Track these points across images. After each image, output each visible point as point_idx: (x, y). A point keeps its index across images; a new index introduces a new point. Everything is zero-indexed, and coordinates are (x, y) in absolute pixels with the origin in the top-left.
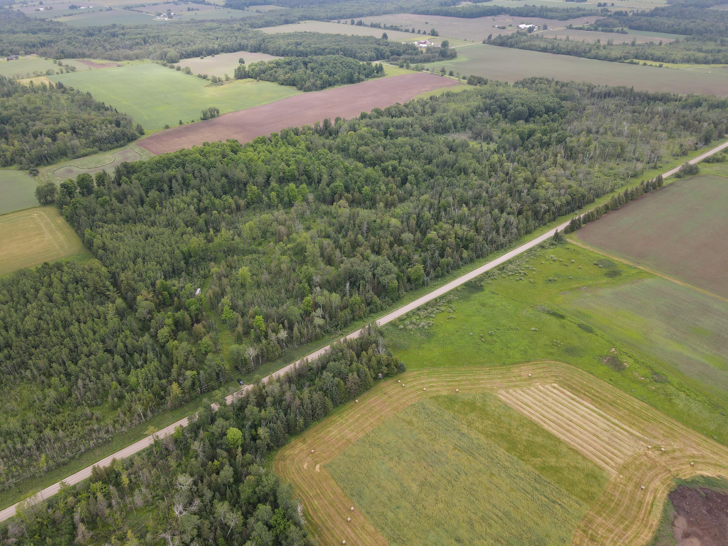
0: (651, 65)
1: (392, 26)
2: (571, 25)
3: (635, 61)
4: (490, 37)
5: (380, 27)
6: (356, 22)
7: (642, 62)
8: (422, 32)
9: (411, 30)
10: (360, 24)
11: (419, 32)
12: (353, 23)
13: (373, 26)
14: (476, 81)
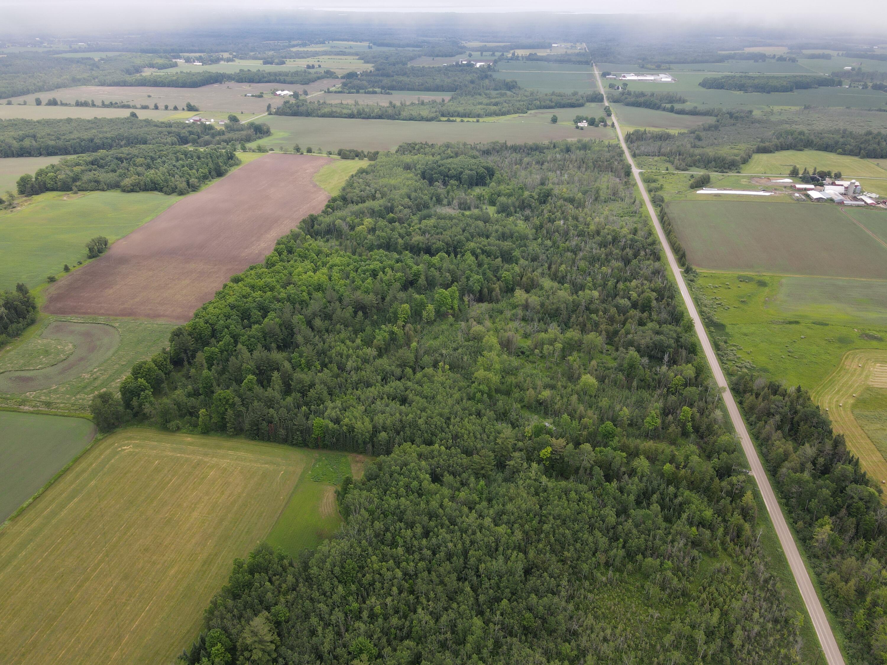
0: (468, 121)
1: (111, 103)
2: (328, 89)
3: (451, 119)
4: (269, 107)
5: (94, 105)
6: (44, 102)
7: (458, 119)
8: (171, 107)
9: (152, 106)
10: (53, 103)
11: (166, 108)
12: (38, 102)
13: (78, 104)
14: (353, 154)
